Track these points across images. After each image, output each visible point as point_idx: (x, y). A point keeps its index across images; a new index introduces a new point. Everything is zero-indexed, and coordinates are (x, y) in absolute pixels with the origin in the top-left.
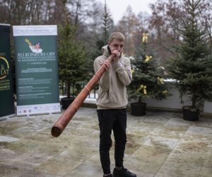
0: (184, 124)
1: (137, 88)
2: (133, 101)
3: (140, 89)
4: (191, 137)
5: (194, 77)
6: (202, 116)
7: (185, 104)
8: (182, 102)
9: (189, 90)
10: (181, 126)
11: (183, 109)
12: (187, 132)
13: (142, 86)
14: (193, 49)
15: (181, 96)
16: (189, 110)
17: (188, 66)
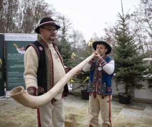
0: (119, 106)
1: (85, 79)
2: (82, 88)
3: (86, 80)
4: (123, 118)
5: (125, 71)
6: (133, 101)
7: (119, 92)
8: (117, 90)
9: (123, 81)
10: (116, 108)
11: (119, 95)
12: (120, 113)
13: (88, 77)
14: (124, 50)
15: (117, 86)
16: (122, 96)
17: (120, 62)
